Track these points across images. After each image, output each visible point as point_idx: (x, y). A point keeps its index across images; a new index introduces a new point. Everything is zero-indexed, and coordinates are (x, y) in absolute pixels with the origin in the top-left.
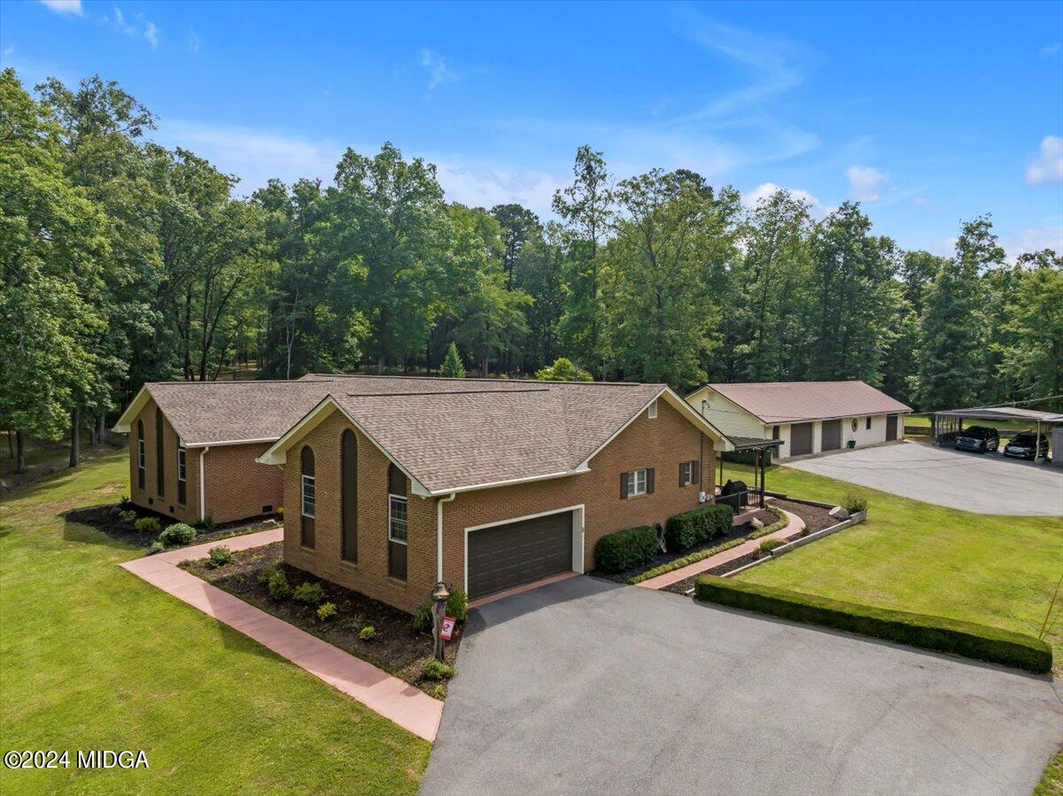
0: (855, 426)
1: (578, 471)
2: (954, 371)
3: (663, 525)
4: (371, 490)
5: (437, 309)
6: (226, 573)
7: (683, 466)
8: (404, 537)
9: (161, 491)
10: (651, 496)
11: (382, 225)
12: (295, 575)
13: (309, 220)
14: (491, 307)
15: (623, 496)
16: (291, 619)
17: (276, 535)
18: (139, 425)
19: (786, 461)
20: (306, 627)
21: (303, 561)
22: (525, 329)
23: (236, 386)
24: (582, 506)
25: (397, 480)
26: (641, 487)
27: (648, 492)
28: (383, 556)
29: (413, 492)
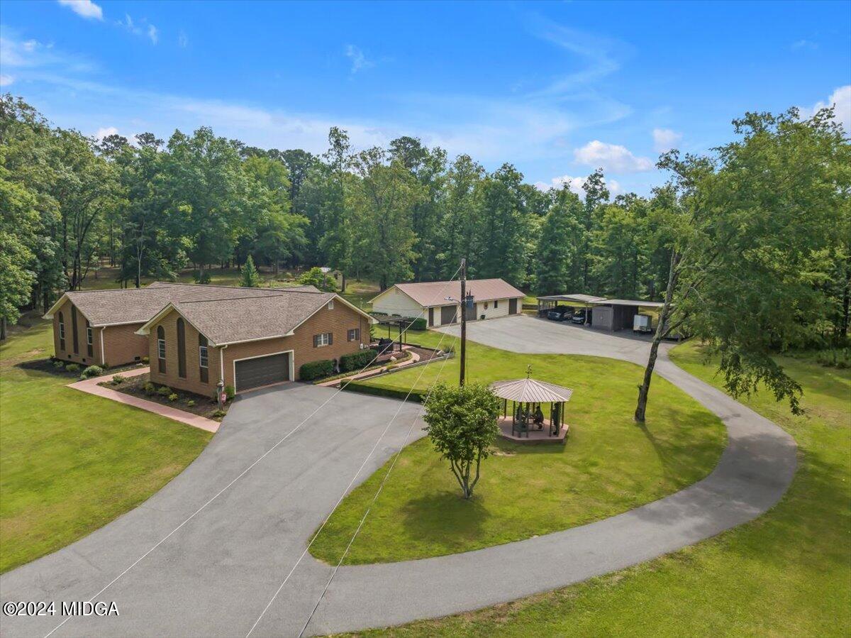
0: (486, 306)
1: (288, 334)
2: (551, 273)
3: (338, 360)
4: (191, 345)
5: (239, 232)
6: (121, 386)
7: (350, 332)
8: (206, 364)
9: (76, 350)
10: (331, 346)
11: (200, 183)
12: (157, 386)
13: (150, 173)
14: (278, 228)
15: (315, 346)
16: (158, 401)
17: (147, 370)
18: (60, 315)
19: (437, 327)
20: (165, 404)
21: (160, 379)
22: (304, 241)
23: (116, 292)
24: (293, 351)
25: (203, 340)
26: (325, 342)
27: (329, 344)
28: (198, 374)
29: (209, 345)
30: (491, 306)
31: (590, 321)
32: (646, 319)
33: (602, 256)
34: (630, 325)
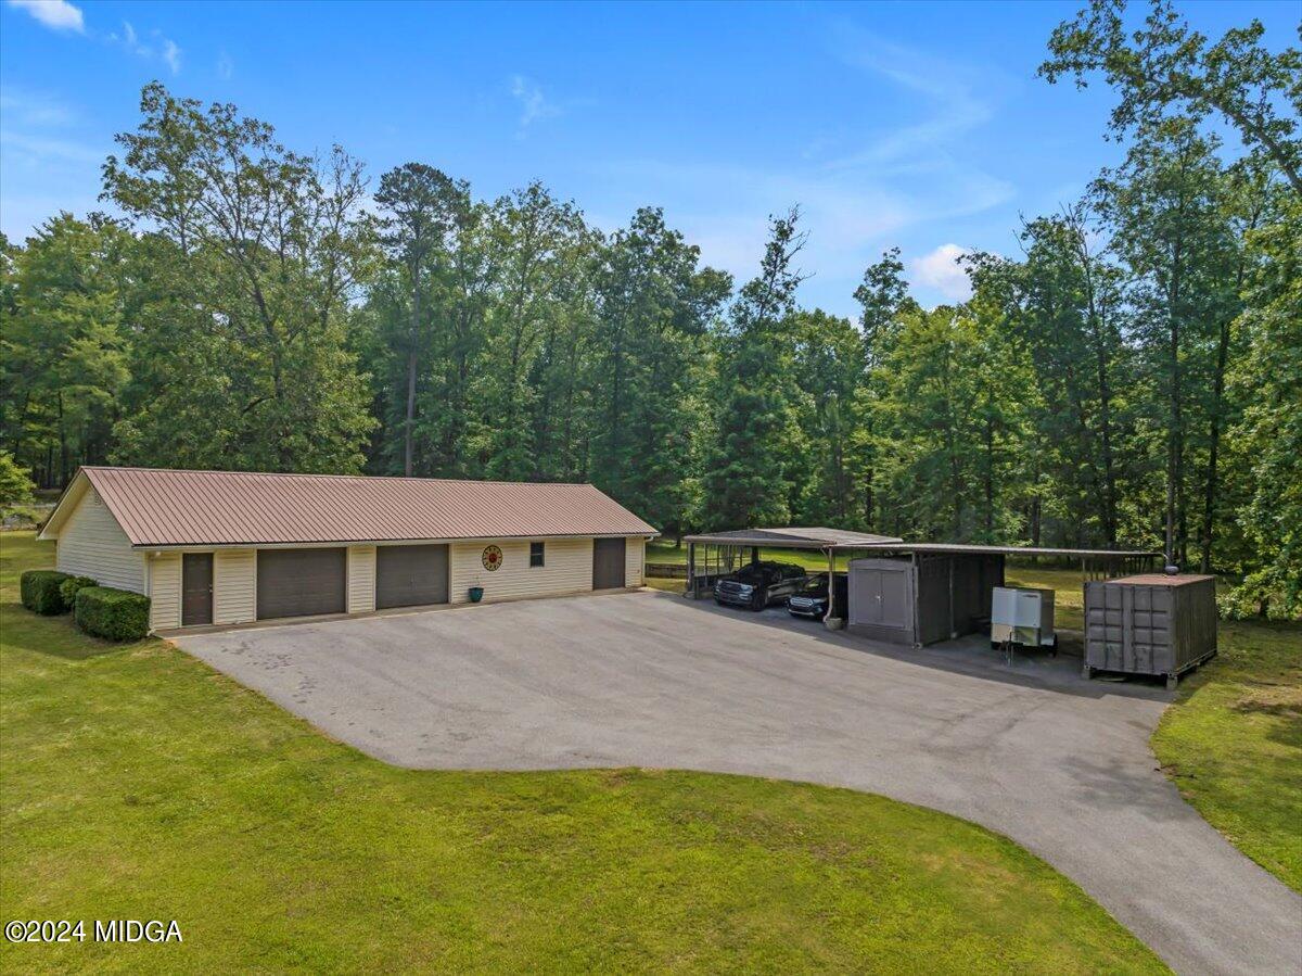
30: (516, 563)
31: (842, 612)
32: (1035, 604)
33: (897, 436)
34: (980, 625)
